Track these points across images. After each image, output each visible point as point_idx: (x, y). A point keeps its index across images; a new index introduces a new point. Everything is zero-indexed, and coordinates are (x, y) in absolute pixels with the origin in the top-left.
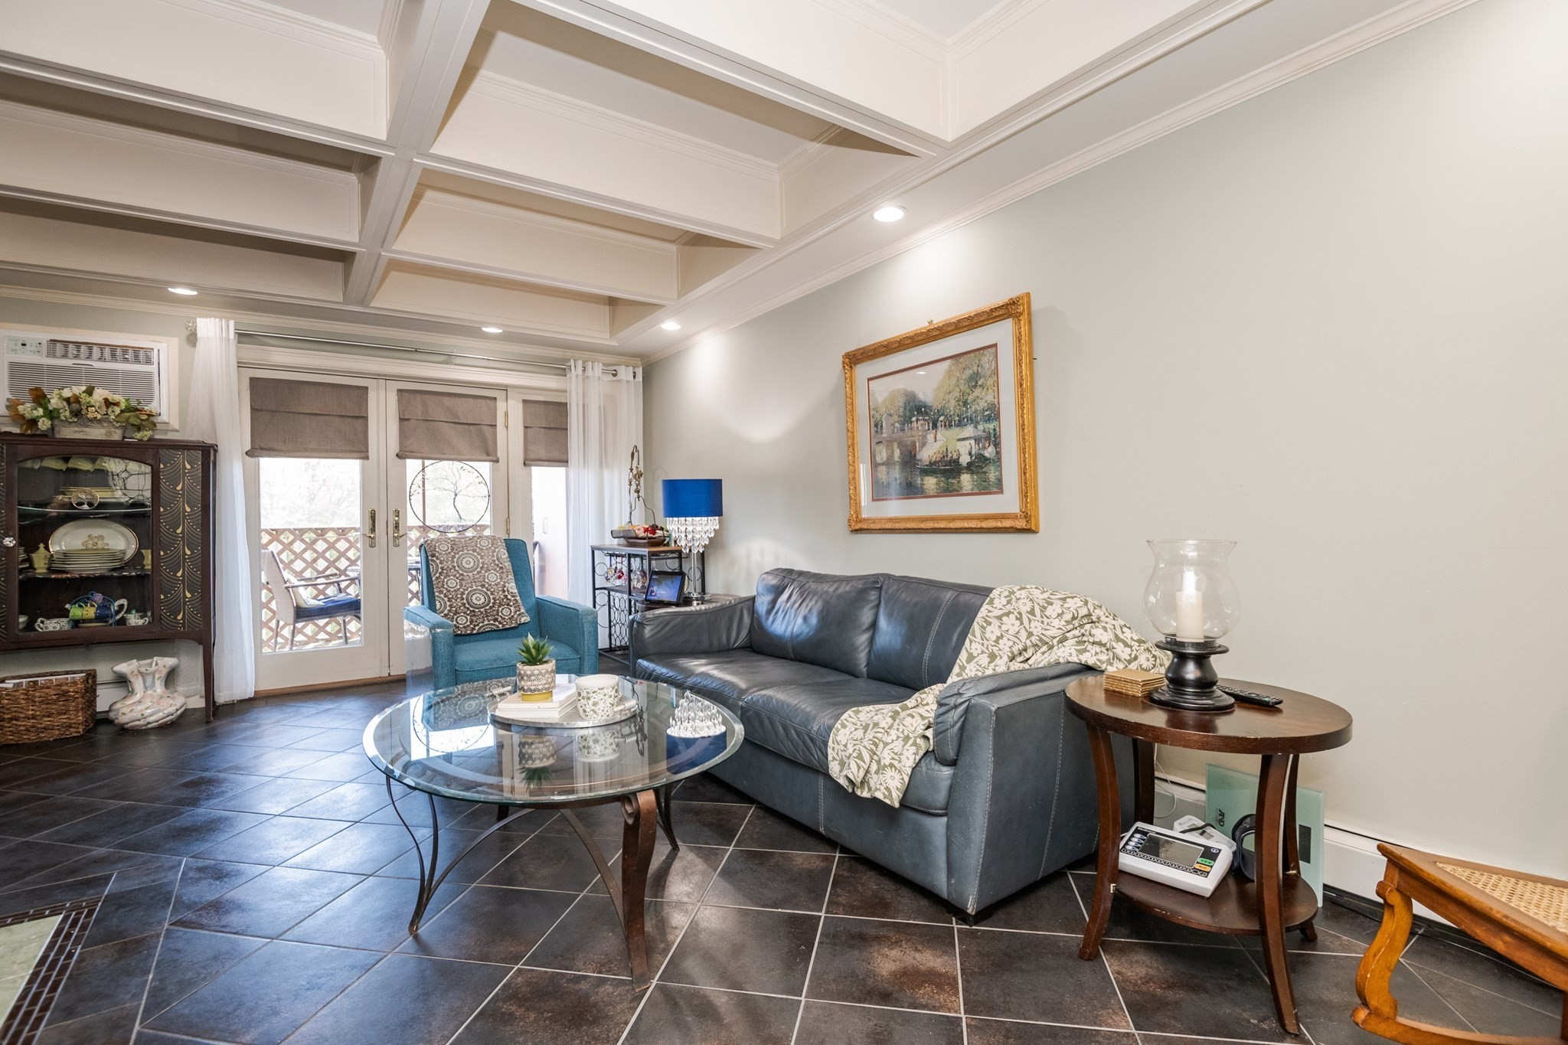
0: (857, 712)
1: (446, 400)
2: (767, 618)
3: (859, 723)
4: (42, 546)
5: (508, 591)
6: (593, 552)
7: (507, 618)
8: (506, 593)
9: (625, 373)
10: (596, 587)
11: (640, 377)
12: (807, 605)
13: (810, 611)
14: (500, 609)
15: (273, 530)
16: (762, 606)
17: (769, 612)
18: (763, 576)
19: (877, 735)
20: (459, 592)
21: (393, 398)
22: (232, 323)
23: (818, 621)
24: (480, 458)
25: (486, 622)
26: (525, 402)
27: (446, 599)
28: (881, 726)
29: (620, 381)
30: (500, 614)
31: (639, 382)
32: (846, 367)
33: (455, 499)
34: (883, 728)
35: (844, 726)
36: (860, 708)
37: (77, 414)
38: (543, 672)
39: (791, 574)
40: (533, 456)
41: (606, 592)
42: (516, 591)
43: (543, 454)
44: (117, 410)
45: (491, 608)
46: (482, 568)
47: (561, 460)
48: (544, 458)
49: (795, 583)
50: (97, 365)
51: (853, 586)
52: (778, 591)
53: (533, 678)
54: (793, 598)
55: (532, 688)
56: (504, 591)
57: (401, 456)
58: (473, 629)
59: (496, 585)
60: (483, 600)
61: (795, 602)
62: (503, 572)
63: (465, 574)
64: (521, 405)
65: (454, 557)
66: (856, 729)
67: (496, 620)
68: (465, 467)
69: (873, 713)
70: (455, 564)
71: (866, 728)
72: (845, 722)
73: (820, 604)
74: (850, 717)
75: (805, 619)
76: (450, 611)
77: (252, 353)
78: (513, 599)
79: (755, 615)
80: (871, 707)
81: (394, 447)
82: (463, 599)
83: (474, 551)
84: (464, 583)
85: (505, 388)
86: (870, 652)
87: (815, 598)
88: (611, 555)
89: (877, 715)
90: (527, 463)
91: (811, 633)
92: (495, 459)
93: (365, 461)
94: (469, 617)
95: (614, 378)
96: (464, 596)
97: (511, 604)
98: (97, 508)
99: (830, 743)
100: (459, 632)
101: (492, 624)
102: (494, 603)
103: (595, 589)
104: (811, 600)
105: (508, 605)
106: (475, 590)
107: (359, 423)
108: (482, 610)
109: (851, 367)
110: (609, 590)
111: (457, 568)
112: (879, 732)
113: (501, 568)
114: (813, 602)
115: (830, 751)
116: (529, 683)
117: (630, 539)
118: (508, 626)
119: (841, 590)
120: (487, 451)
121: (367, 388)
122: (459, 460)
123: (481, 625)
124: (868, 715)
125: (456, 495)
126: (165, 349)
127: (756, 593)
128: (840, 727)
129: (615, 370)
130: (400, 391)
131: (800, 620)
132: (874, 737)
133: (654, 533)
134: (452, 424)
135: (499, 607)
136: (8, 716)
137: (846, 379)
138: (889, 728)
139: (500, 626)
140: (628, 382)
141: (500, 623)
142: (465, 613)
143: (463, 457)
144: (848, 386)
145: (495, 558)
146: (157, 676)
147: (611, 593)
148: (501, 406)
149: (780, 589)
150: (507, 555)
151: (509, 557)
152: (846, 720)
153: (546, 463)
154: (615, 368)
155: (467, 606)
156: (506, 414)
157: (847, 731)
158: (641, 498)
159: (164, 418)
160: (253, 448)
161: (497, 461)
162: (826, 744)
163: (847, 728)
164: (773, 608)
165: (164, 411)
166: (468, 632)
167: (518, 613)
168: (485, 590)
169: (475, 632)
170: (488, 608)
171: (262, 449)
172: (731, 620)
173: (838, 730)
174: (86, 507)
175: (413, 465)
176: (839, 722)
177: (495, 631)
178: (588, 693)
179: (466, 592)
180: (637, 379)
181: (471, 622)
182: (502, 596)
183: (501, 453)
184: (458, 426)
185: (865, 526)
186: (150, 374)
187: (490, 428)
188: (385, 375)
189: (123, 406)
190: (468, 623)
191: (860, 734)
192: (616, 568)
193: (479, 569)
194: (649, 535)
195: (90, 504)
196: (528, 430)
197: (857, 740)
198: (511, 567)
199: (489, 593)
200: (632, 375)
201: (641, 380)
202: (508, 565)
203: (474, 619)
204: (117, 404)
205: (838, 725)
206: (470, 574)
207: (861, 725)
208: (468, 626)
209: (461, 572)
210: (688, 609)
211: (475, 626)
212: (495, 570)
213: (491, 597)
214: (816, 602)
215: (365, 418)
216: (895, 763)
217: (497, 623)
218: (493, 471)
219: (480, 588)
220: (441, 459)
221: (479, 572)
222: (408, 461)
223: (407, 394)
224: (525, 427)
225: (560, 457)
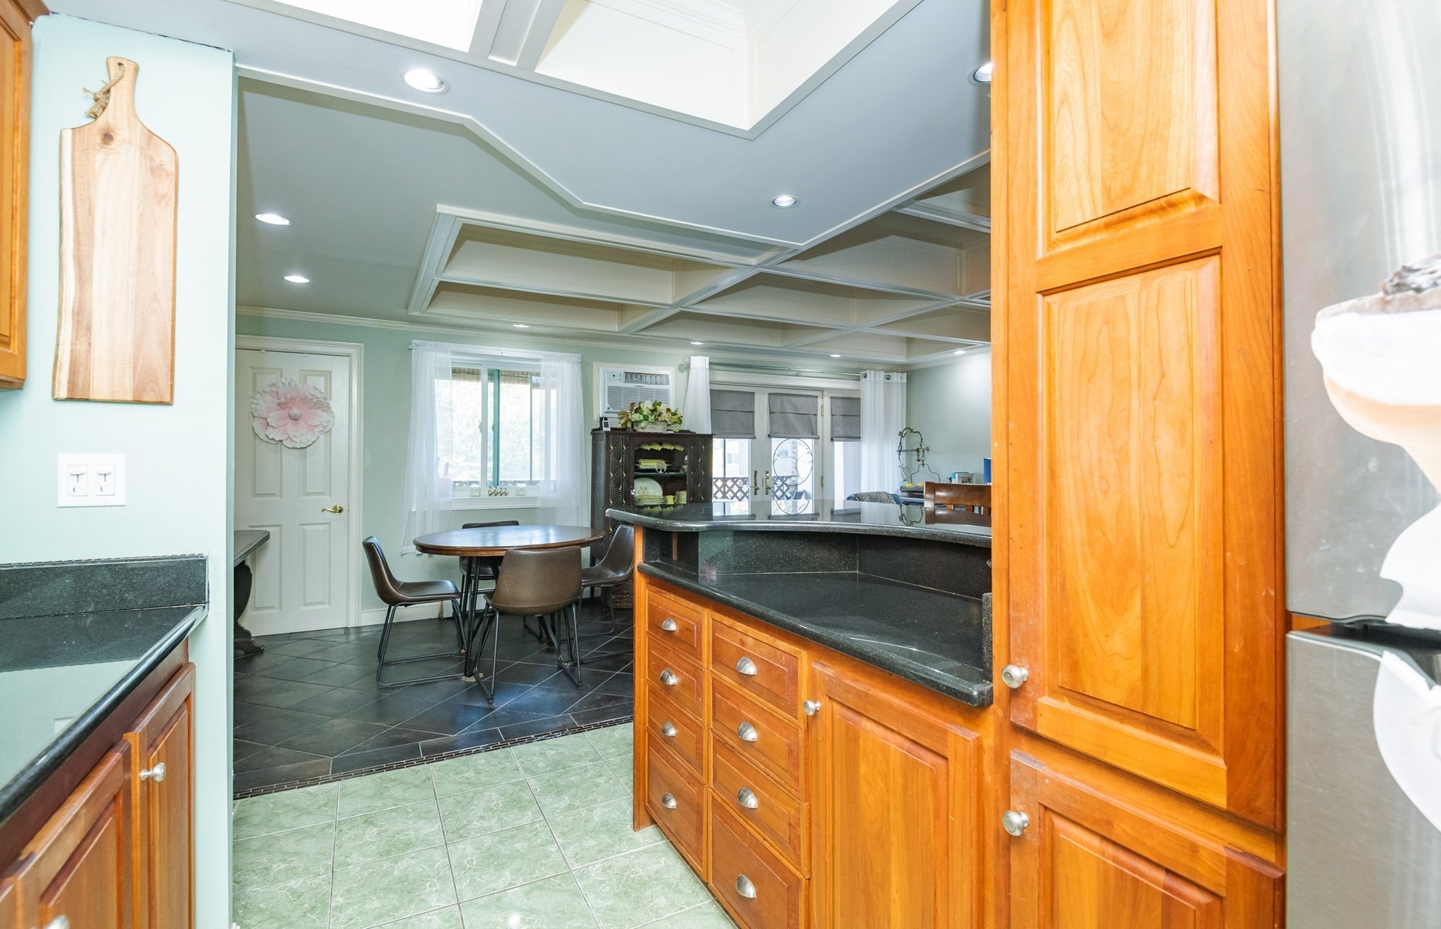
1: (792, 399)
9: (896, 378)
21: (766, 398)
22: (708, 358)
24: (807, 436)
26: (831, 398)
29: (893, 382)
37: (657, 418)
40: (836, 435)
43: (843, 433)
47: (855, 437)
48: (843, 436)
50: (645, 386)
57: (770, 436)
64: (830, 401)
68: (800, 442)
77: (714, 375)
81: (766, 431)
85: (822, 390)
90: (833, 439)
92: (816, 437)
93: (754, 440)
95: (888, 381)
107: (751, 414)
120: (812, 433)
121: (754, 394)
122: (799, 439)
125: (797, 461)
129: (889, 376)
130: (770, 394)
134: (794, 415)
136: (625, 592)
140: (897, 383)
143: (800, 436)
148: (819, 400)
153: (845, 440)
154: (888, 374)
156: (822, 407)
161: (818, 438)
174: (661, 472)
175: (775, 442)
180: (903, 382)
183: (819, 433)
184: (797, 415)
186: (668, 391)
187: (814, 416)
188: (763, 385)
195: (663, 470)
196: (834, 417)
200: (900, 379)
201: (905, 381)
204: (670, 411)
215: (753, 412)
218: (816, 444)
220: (789, 438)
222: (773, 439)
223: (773, 396)
224: (832, 415)
225: (852, 435)
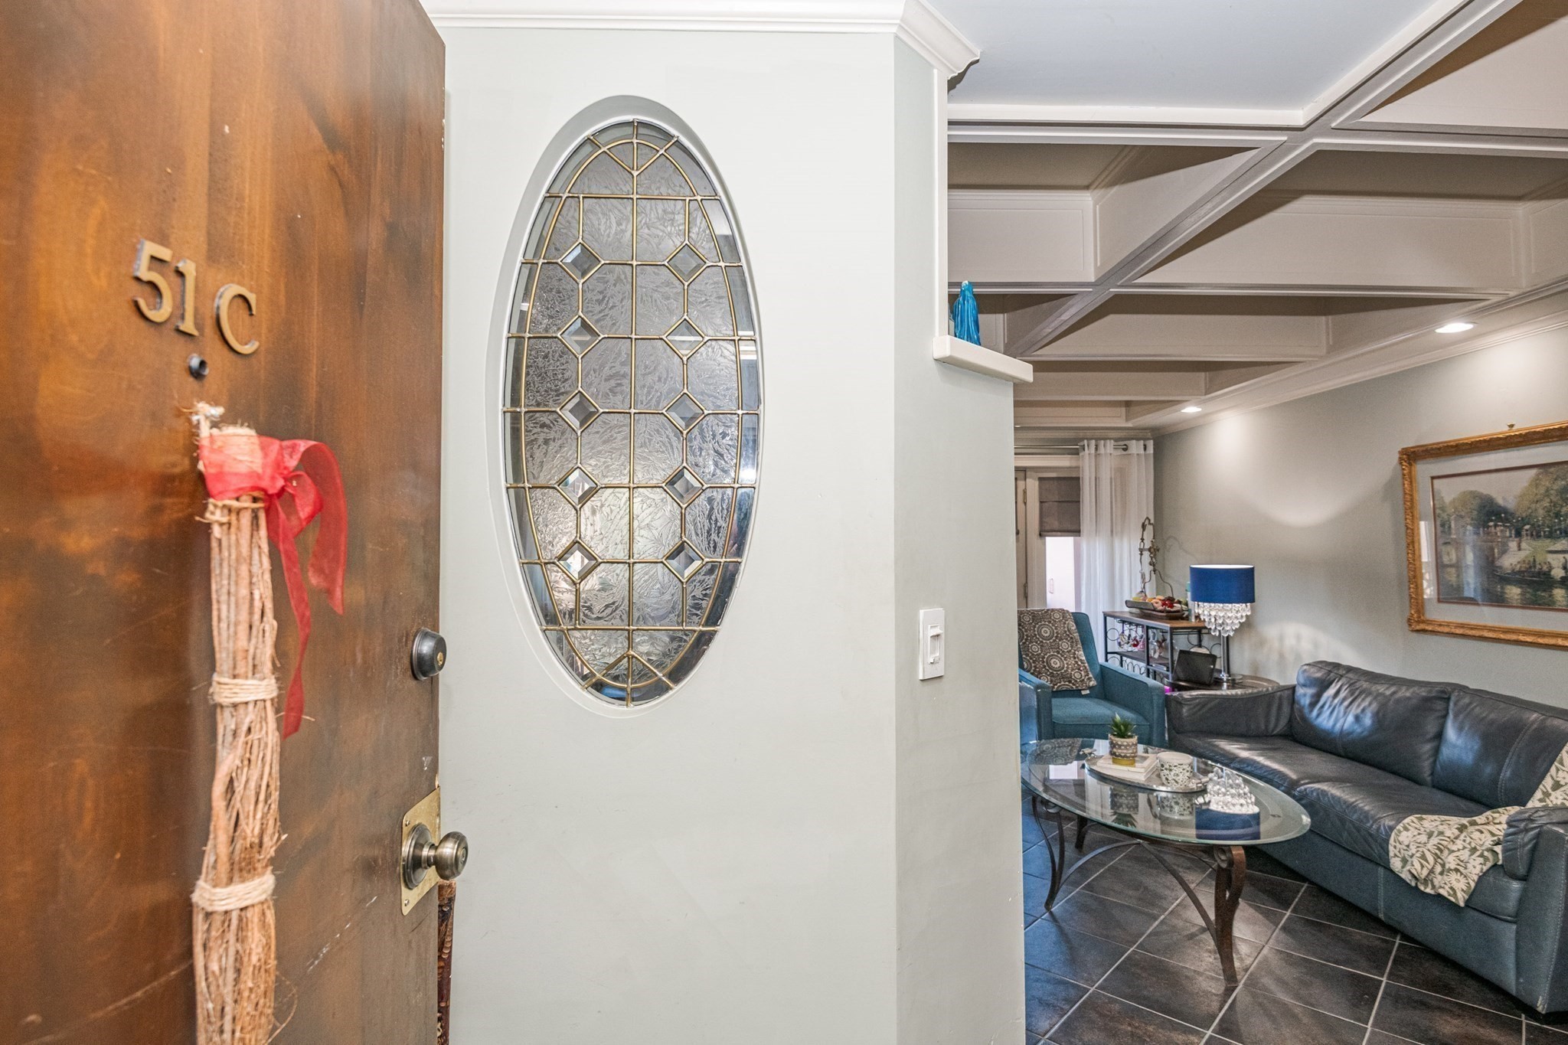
0: (1421, 819)
2: (1311, 711)
3: (1422, 829)
6: (1106, 619)
9: (1136, 447)
10: (1109, 651)
11: (1151, 450)
12: (1359, 705)
13: (1363, 710)
16: (1305, 695)
17: (1313, 705)
18: (1305, 667)
19: (1441, 842)
23: (1373, 722)
26: (1040, 479)
28: (1446, 835)
29: (1130, 454)
31: (1149, 454)
32: (1404, 463)
34: (1449, 837)
35: (1406, 829)
36: (1424, 816)
38: (1130, 743)
39: (1338, 669)
40: (1047, 527)
41: (1119, 657)
43: (1056, 525)
47: (1076, 532)
48: (1057, 528)
49: (1344, 680)
51: (1414, 692)
52: (1323, 685)
54: (1342, 695)
61: (1344, 699)
64: (1037, 483)
66: (1419, 834)
69: (1438, 823)
71: (1430, 835)
72: (1407, 826)
73: (1375, 706)
74: (1413, 822)
75: (1357, 718)
79: (1296, 706)
80: (1436, 817)
85: (1024, 470)
86: (1435, 762)
87: (1368, 700)
88: (1123, 622)
89: (1442, 824)
90: (1042, 534)
91: (1366, 733)
95: (1124, 453)
97: (1081, 669)
99: (1392, 841)
103: (1107, 653)
104: (1363, 699)
105: (1079, 669)
108: (1059, 672)
109: (1410, 464)
110: (1122, 655)
112: (1443, 840)
114: (1366, 703)
115: (1391, 848)
117: (1144, 611)
119: (1400, 695)
124: (1433, 823)
127: (1296, 683)
128: (1402, 829)
129: (1125, 445)
131: (1350, 718)
132: (1439, 843)
133: (1172, 607)
137: (1404, 475)
138: (1455, 838)
140: (1139, 454)
144: (1406, 482)
147: (1124, 658)
148: (1021, 483)
149: (1326, 683)
151: (1077, 629)
152: (1408, 824)
153: (1059, 533)
154: (1125, 442)
156: (1024, 491)
157: (1409, 834)
158: (1157, 572)
162: (1387, 841)
163: (1410, 832)
164: (1317, 702)
172: (1269, 706)
173: (1400, 832)
176: (1401, 824)
178: (1170, 766)
180: (1148, 452)
183: (1021, 527)
185: (1430, 628)
191: (1423, 838)
192: (1130, 635)
194: (1167, 609)
196: (1043, 504)
197: (1420, 843)
200: (1142, 447)
201: (1152, 452)
205: (1400, 827)
207: (1425, 831)
210: (1217, 692)
214: (1370, 704)
216: (1461, 869)
224: (1040, 501)
225: (1074, 528)
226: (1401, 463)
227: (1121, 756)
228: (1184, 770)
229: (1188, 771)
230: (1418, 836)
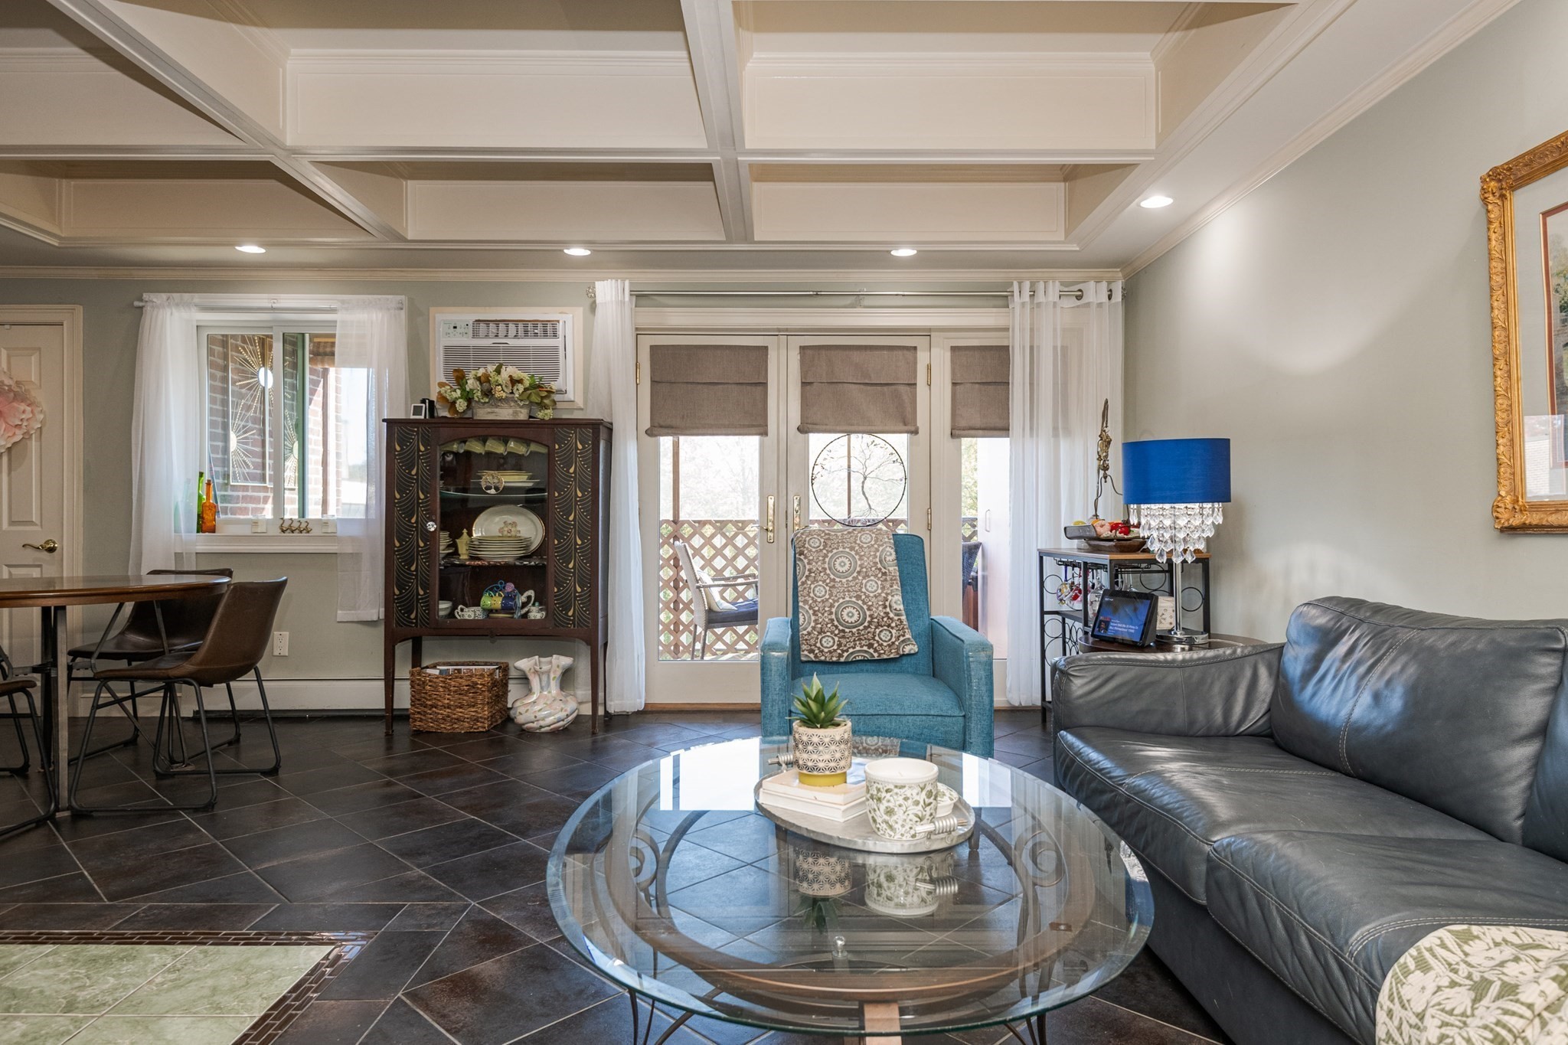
0: (1466, 938)
1: (856, 356)
2: (1303, 688)
3: (1464, 970)
4: (465, 531)
5: (890, 606)
6: (1041, 559)
7: (885, 644)
8: (888, 610)
9: (1096, 293)
10: (1046, 609)
11: (1118, 297)
12: (1383, 673)
13: (1389, 682)
14: (878, 631)
15: (695, 522)
16: (1295, 663)
17: (1307, 676)
18: (1301, 609)
19: (1506, 1019)
20: (828, 604)
21: (795, 358)
22: (627, 283)
23: (1406, 705)
24: (896, 428)
25: (858, 648)
26: (954, 349)
27: (811, 612)
28: (1522, 997)
29: (1088, 305)
30: (877, 638)
31: (1118, 303)
32: (1491, 198)
33: (863, 482)
34: (1530, 1006)
35: (1423, 966)
36: (1476, 930)
37: (488, 393)
38: (827, 740)
39: (1358, 610)
40: (963, 423)
41: (1060, 618)
42: (901, 607)
43: (977, 421)
44: (521, 388)
45: (866, 628)
46: (859, 573)
47: (1001, 429)
48: (978, 426)
49: (1365, 626)
50: (512, 342)
51: (1493, 641)
52: (1327, 639)
53: (810, 748)
54: (1357, 655)
55: (810, 764)
56: (885, 607)
57: (803, 429)
58: (840, 656)
59: (876, 596)
60: (856, 617)
61: (1359, 663)
62: (886, 580)
63: (838, 580)
64: (948, 354)
65: (826, 556)
66: (1453, 984)
67: (870, 646)
68: (877, 441)
69: (1508, 952)
70: (826, 566)
71: (1480, 989)
72: (1427, 955)
73: (1412, 670)
74: (1443, 945)
75: (1377, 697)
76: (814, 628)
77: (650, 317)
78: (896, 618)
79: (1281, 679)
80: (1507, 932)
81: (795, 419)
82: (831, 613)
83: (852, 549)
84: (835, 591)
85: (927, 332)
86: (1530, 787)
87: (1404, 659)
88: (1066, 565)
89: (1517, 959)
90: (957, 432)
91: (1390, 727)
92: (913, 429)
93: (766, 438)
94: (836, 639)
95: (1079, 303)
96: (834, 610)
97: (893, 625)
98: (501, 493)
99: (1383, 997)
100: (823, 658)
101: (866, 652)
102: (870, 622)
103: (1043, 613)
104: (1393, 661)
105: (889, 626)
106: (848, 602)
107: (760, 388)
108: (854, 630)
109: (1503, 197)
110: (1064, 616)
111: (828, 572)
112: (1514, 1014)
113: (884, 574)
114: (1397, 667)
115: (1381, 1016)
116: (805, 756)
117: (1094, 542)
118: (885, 657)
119: (1466, 646)
120: (906, 422)
121: (766, 348)
122: (870, 433)
123: (851, 650)
124: (1495, 952)
125: (865, 478)
126: (569, 320)
127: (1285, 640)
128: (1412, 965)
129: (1080, 290)
130: (803, 348)
131: (1366, 698)
132: (1498, 1023)
133: (1127, 532)
134: (862, 386)
135: (876, 628)
136: (429, 703)
137: (1490, 222)
138: (1547, 1009)
139: (876, 655)
140: (1100, 305)
141: (876, 650)
142: (832, 632)
143: (873, 428)
144: (1493, 236)
145: (878, 560)
146: (552, 676)
147: (1067, 620)
148: (922, 358)
149: (1332, 636)
150: (894, 556)
151: (897, 559)
152: (1430, 950)
153: (981, 432)
154: (1079, 287)
155: (836, 623)
156: (929, 368)
157: (1429, 981)
158: (1108, 479)
159: (570, 396)
160: (653, 426)
161: (916, 432)
162: (1375, 991)
163: (1432, 974)
164: (1315, 669)
165: (570, 388)
166: (834, 659)
167: (902, 639)
168: (860, 602)
169: (842, 660)
170: (861, 628)
171: (661, 427)
172: (1233, 683)
173: (1407, 972)
174: (493, 491)
175: (817, 441)
176: (1413, 951)
177: (868, 661)
178: (879, 790)
179: (836, 604)
180: (1113, 300)
181: (840, 645)
182: (882, 614)
183: (921, 421)
184: (869, 388)
185: (1534, 519)
186: (556, 348)
187: (908, 388)
188: (787, 330)
189: (527, 383)
190: (835, 647)
191: (1461, 999)
192: (1073, 583)
193: (855, 574)
194: (1118, 535)
196: (958, 387)
197: (1451, 1013)
198: (898, 574)
199: (865, 607)
200: (1106, 294)
201: (1120, 299)
202: (894, 570)
203: (843, 641)
204: (520, 381)
205: (1408, 959)
206: (844, 580)
207: (1469, 977)
208: (835, 650)
209: (832, 576)
210: (1169, 656)
211: (843, 651)
212: (876, 576)
213: (868, 613)
214: (1403, 669)
215: (765, 385)
217: (871, 651)
218: (911, 446)
219: (854, 599)
220: (849, 432)
221: (855, 578)
222: (811, 435)
223: (809, 352)
224: (954, 384)
225: (1000, 424)
226: (1485, 200)
227: (807, 768)
228: (906, 799)
229: (917, 803)
230: (1448, 992)
